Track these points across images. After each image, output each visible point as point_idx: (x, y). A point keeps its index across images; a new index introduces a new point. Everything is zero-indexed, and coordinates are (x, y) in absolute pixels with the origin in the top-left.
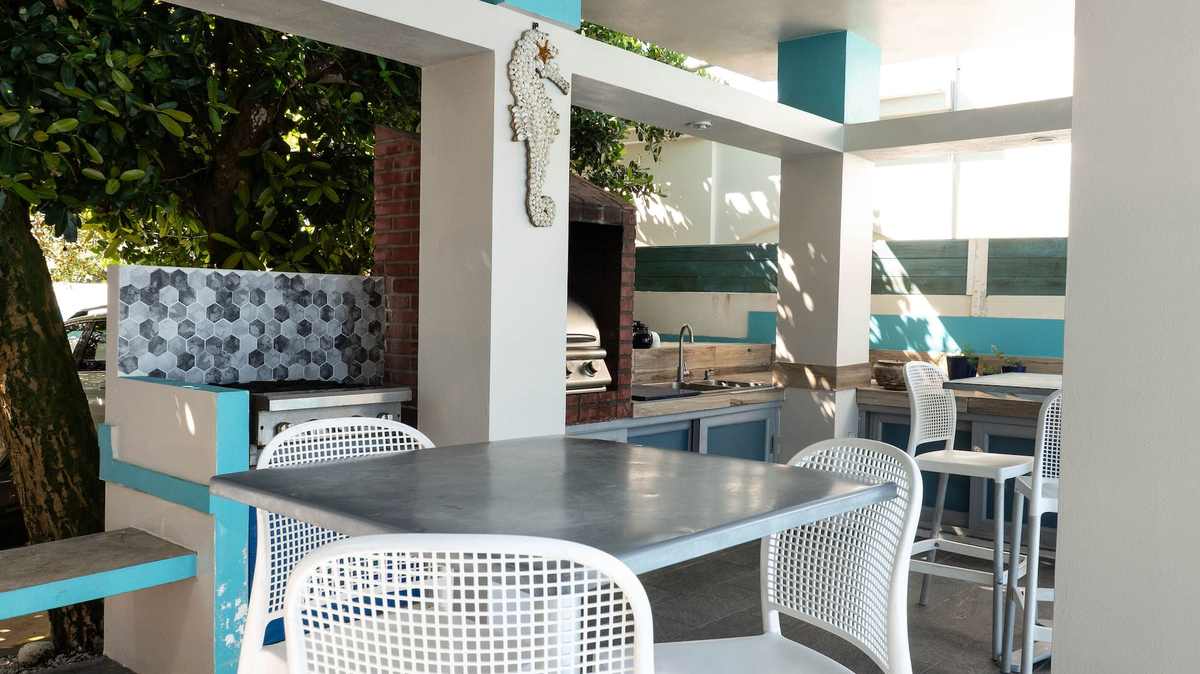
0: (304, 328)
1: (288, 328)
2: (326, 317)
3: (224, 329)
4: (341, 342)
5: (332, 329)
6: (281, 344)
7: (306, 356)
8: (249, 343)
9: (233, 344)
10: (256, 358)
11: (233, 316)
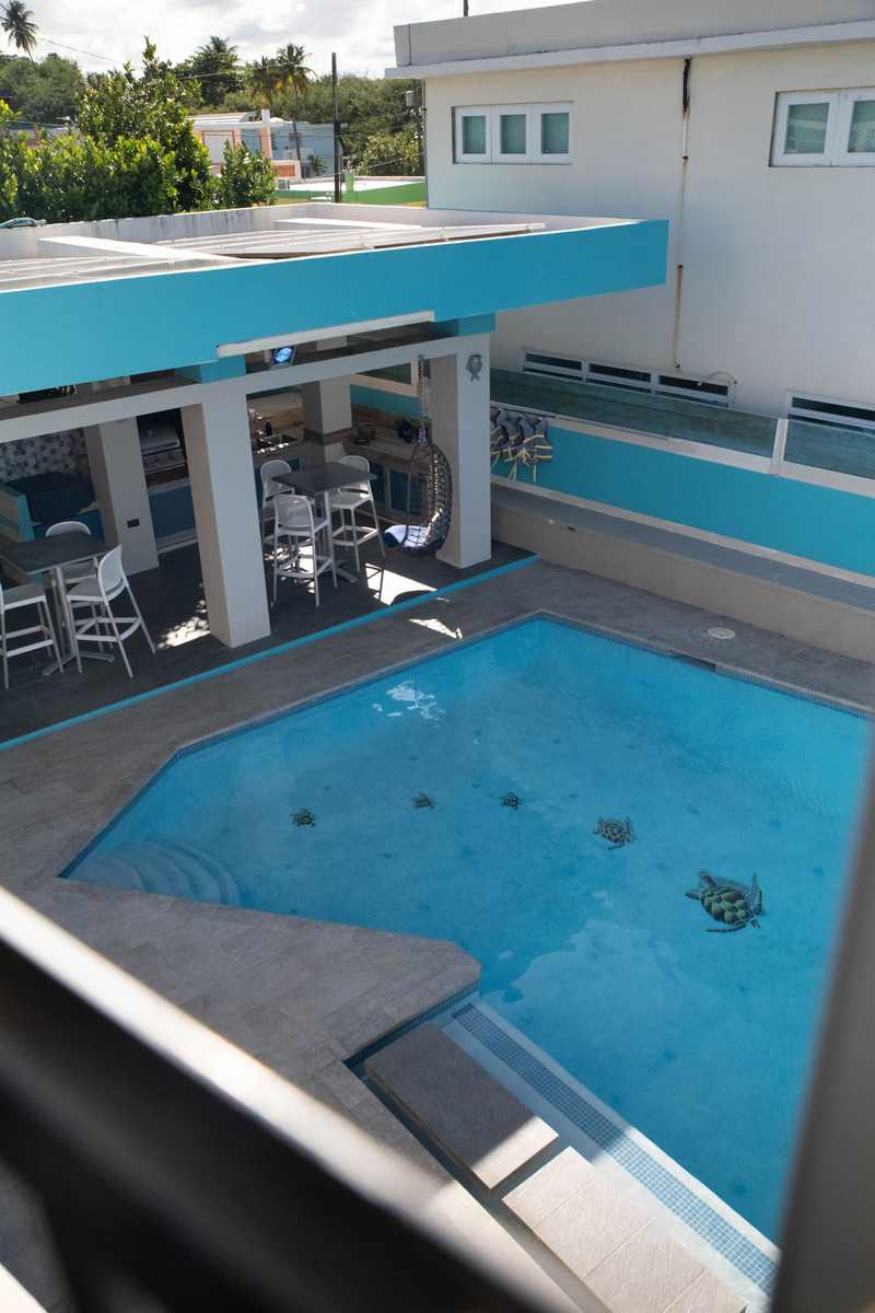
0: (53, 452)
1: (46, 453)
2: (62, 445)
3: (22, 459)
4: (71, 453)
5: (66, 449)
6: (45, 460)
7: (55, 462)
8: (32, 462)
9: (26, 463)
10: (36, 467)
11: (24, 453)
